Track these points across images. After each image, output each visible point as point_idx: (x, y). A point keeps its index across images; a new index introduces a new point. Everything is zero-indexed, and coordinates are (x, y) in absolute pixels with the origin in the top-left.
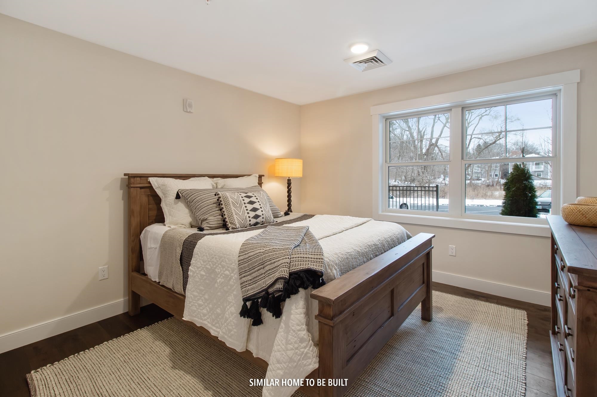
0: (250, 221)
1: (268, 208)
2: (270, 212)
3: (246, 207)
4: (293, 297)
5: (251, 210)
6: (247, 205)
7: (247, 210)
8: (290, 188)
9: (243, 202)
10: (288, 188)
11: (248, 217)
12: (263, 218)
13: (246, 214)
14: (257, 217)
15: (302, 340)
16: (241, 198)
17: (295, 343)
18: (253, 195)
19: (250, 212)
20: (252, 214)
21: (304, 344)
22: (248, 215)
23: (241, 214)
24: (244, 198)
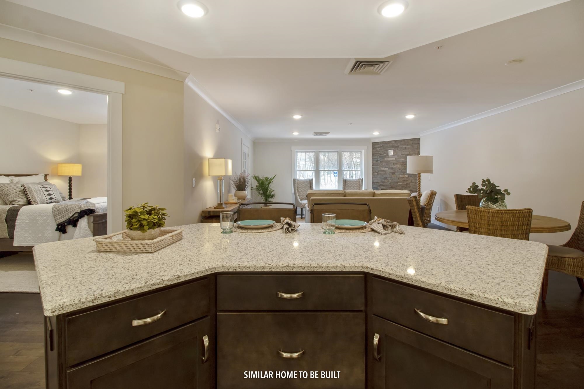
0: (47, 201)
1: (58, 194)
2: (60, 196)
3: (44, 193)
4: (82, 218)
5: (47, 195)
6: (44, 192)
7: (45, 195)
8: (71, 183)
9: (41, 190)
10: (69, 183)
11: (45, 199)
12: (55, 199)
13: (44, 197)
14: (51, 199)
15: (86, 230)
16: (40, 188)
17: (84, 231)
18: (47, 187)
19: (46, 196)
20: (49, 197)
21: (87, 231)
22: (45, 198)
23: (41, 197)
24: (42, 188)
